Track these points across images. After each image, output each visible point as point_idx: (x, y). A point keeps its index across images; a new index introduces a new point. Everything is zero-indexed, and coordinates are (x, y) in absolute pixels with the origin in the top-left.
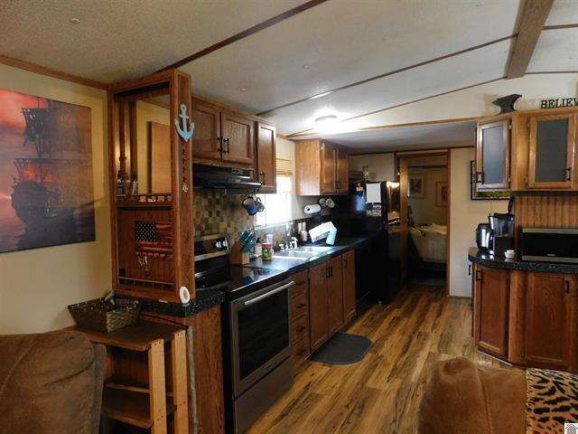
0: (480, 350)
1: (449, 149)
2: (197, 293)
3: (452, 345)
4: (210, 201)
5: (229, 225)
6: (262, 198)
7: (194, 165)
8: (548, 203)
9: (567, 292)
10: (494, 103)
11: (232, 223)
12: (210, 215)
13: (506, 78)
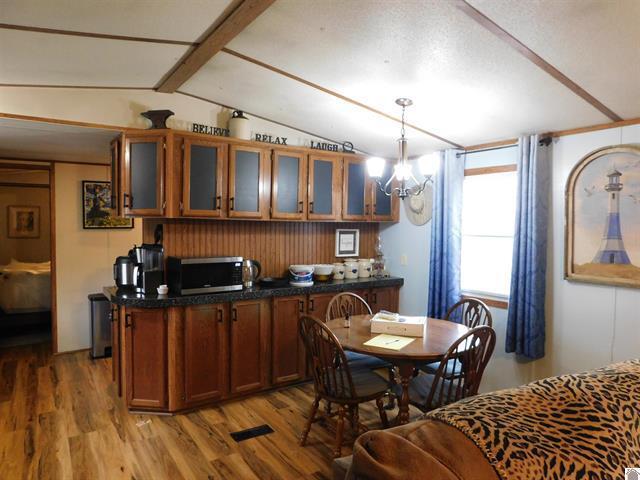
0: (131, 410)
1: (53, 162)
3: (94, 416)
8: (200, 231)
9: (221, 321)
10: (142, 114)
13: (156, 89)
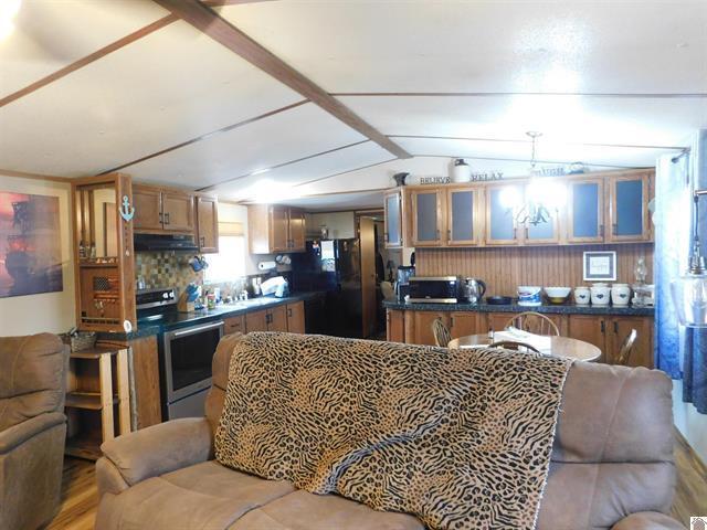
2: (138, 324)
4: (159, 261)
5: (178, 280)
6: (207, 257)
7: (135, 235)
10: (393, 177)
11: (181, 279)
12: (160, 272)
